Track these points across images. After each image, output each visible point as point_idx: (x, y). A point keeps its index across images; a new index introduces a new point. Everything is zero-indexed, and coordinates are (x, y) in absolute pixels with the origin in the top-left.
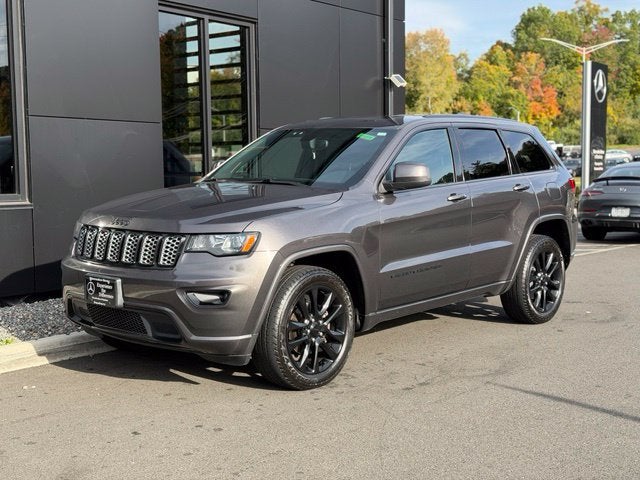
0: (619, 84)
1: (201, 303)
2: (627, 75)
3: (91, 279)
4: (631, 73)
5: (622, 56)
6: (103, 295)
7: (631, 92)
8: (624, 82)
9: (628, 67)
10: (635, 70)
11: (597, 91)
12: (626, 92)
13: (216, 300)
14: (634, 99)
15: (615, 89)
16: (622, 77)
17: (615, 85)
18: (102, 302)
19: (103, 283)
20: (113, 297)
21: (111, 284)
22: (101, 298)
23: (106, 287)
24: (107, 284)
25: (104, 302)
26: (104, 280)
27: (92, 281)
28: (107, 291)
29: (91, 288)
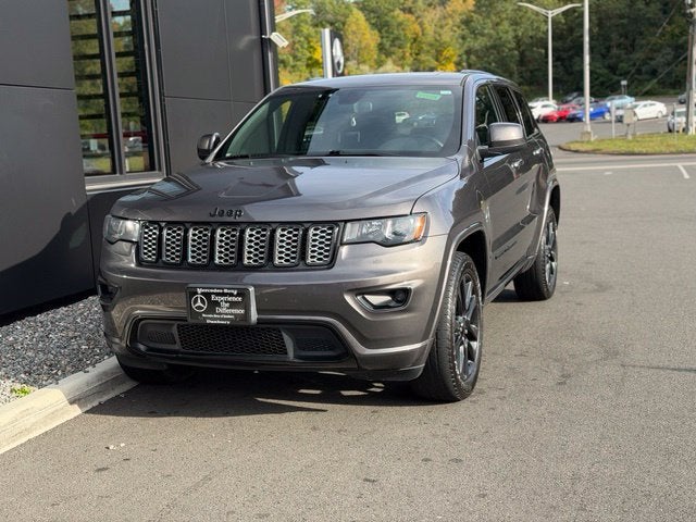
0: (295, 57)
1: (375, 307)
2: (302, 47)
3: (199, 291)
4: (306, 46)
5: (295, 27)
6: (224, 310)
7: (308, 66)
8: (300, 55)
9: (302, 39)
10: (309, 42)
11: (336, 61)
12: (301, 65)
13: (389, 302)
14: (311, 72)
15: (292, 63)
16: (297, 49)
17: (291, 58)
18: (220, 319)
19: (223, 294)
20: (243, 311)
21: (238, 295)
22: (220, 314)
23: (230, 299)
24: (231, 295)
25: (227, 319)
26: (226, 291)
27: (202, 294)
28: (233, 305)
29: (199, 304)
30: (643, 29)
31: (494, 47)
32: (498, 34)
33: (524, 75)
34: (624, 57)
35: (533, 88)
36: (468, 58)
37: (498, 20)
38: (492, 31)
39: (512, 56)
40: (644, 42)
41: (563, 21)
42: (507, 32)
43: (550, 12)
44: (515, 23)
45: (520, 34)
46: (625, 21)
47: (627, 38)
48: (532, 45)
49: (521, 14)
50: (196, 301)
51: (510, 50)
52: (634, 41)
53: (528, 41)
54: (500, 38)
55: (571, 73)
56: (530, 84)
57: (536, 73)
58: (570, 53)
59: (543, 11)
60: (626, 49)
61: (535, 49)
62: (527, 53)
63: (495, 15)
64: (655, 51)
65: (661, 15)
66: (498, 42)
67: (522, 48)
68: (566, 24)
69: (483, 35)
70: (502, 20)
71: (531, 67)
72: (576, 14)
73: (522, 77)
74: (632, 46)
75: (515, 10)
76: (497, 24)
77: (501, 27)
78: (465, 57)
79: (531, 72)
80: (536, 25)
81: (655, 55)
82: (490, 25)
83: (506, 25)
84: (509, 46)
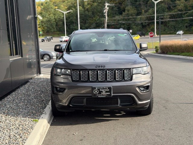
6: (104, 93)
13: (144, 89)
18: (103, 96)
19: (104, 89)
20: (109, 93)
21: (108, 89)
22: (102, 94)
23: (106, 90)
24: (106, 89)
25: (105, 96)
26: (104, 88)
27: (97, 89)
28: (106, 92)
29: (96, 92)
30: (88, 18)
31: (49, 21)
32: (50, 17)
33: (58, 28)
34: (83, 25)
35: (60, 32)
36: (42, 23)
37: (50, 13)
38: (48, 16)
39: (54, 24)
40: (88, 22)
41: (67, 15)
42: (52, 17)
43: (65, 12)
44: (54, 15)
45: (56, 17)
46: (83, 16)
47: (84, 20)
48: (59, 21)
49: (56, 12)
50: (95, 91)
51: (53, 22)
52: (86, 21)
53: (58, 20)
54: (51, 18)
55: (70, 29)
56: (59, 31)
57: (61, 29)
58: (69, 24)
59: (63, 12)
60: (84, 23)
61: (60, 22)
62: (58, 23)
63: (49, 12)
64: (91, 24)
65: (92, 15)
66: (50, 20)
67: (57, 21)
68: (68, 16)
69: (46, 17)
70: (51, 14)
71: (59, 27)
72: (71, 13)
73: (57, 29)
74: (85, 22)
75: (54, 11)
76: (49, 15)
77: (50, 16)
78: (41, 23)
79: (59, 28)
80: (60, 15)
81: (91, 25)
82: (48, 15)
83: (52, 15)
84: (53, 21)
